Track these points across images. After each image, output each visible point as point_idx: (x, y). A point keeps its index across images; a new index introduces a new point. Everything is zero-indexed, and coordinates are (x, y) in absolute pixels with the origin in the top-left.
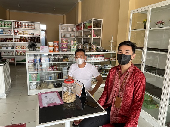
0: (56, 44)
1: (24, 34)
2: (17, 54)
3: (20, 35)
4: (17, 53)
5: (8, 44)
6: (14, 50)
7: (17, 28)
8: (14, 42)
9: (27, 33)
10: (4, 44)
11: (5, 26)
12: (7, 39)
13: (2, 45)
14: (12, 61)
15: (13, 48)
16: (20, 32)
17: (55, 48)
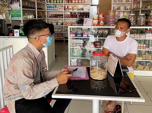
0: (101, 17)
1: (74, 9)
2: (66, 31)
3: (69, 11)
4: (67, 29)
5: (58, 20)
6: (64, 26)
7: (67, 4)
8: (64, 18)
9: (76, 8)
10: (55, 21)
11: (57, 3)
12: (58, 15)
13: (54, 21)
14: (61, 38)
15: (62, 24)
16: (70, 7)
17: (100, 21)
